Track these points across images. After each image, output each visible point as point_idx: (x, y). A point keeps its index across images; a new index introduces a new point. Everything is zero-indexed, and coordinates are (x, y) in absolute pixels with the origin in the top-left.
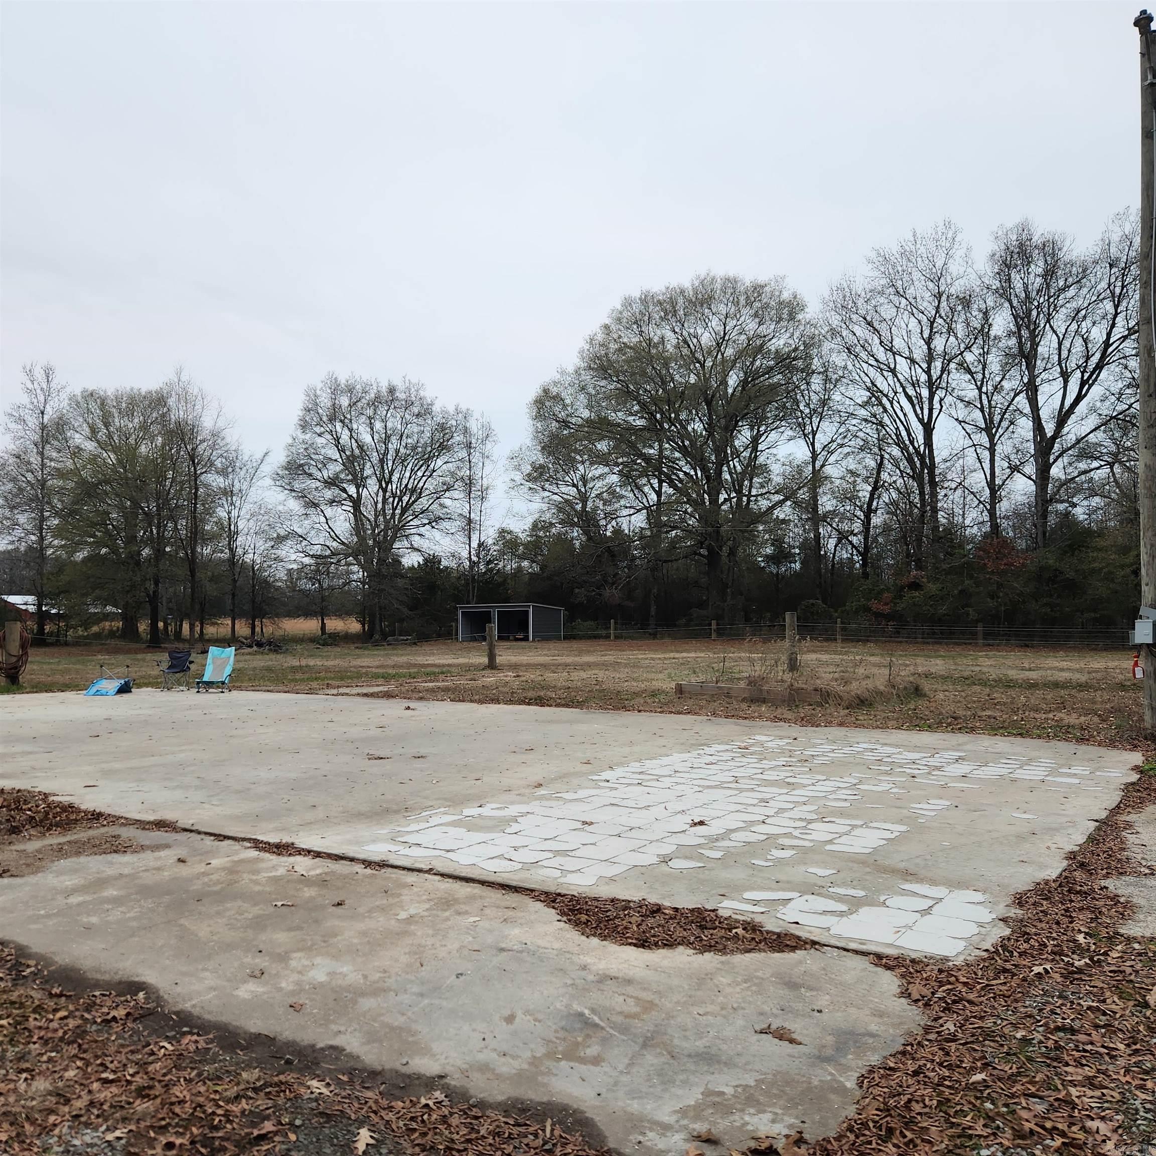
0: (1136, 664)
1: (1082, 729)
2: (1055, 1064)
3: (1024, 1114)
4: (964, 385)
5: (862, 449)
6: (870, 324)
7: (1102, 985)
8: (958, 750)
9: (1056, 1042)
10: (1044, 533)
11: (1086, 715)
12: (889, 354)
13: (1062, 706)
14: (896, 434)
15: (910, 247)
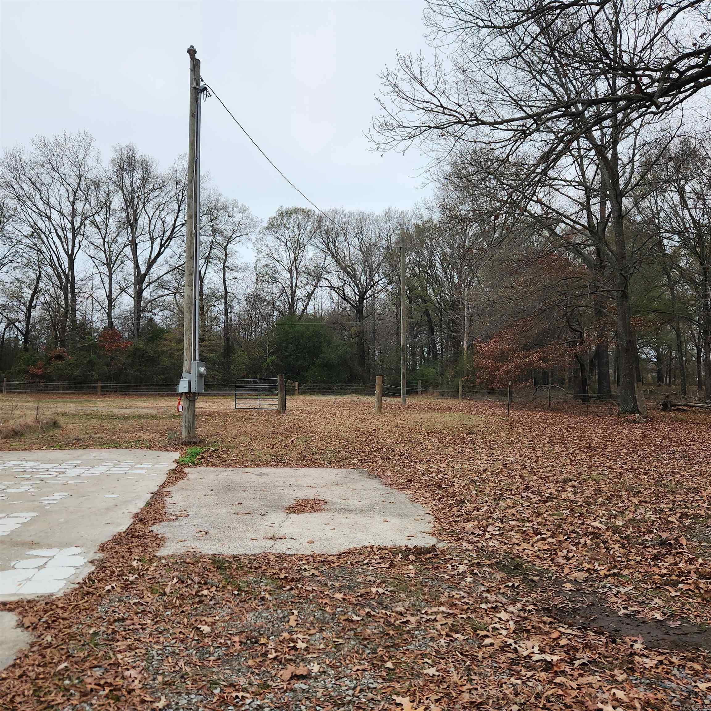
0: (179, 404)
1: (150, 441)
2: (111, 643)
3: (89, 680)
4: (94, 235)
5: (26, 265)
6: (33, 184)
7: (143, 588)
8: (77, 460)
9: (113, 629)
10: (138, 329)
11: (153, 433)
12: (46, 206)
13: (141, 429)
14: (50, 259)
15: (61, 141)
